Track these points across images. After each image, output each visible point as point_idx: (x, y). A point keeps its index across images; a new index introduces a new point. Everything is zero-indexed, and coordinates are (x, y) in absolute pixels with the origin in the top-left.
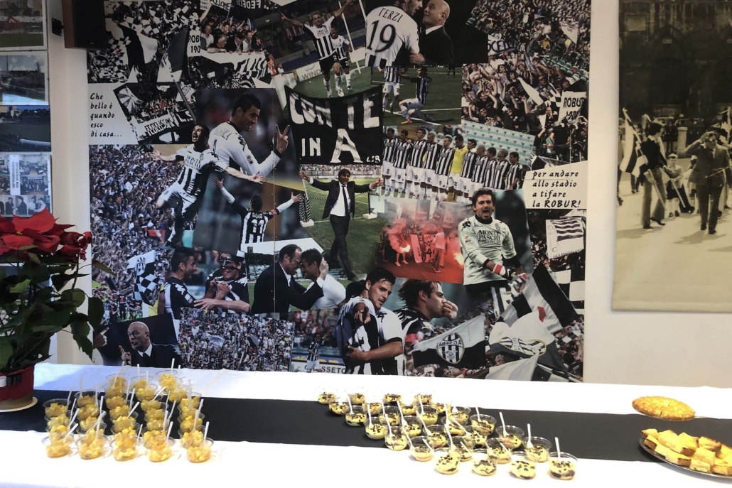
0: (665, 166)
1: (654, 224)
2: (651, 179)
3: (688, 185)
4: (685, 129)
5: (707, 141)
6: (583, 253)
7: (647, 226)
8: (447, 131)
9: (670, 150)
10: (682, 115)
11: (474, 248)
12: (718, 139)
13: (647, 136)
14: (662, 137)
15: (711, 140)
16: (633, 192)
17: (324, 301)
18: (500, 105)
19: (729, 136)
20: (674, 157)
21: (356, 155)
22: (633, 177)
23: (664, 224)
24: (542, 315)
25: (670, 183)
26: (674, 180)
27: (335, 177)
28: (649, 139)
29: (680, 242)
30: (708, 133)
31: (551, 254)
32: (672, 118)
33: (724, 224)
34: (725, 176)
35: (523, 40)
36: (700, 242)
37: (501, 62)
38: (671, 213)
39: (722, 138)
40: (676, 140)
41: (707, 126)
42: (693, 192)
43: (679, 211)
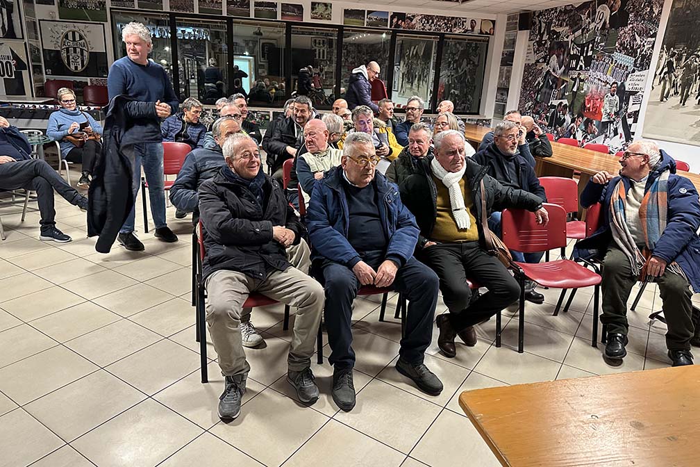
0: (674, 72)
1: (665, 100)
2: (667, 79)
5: (691, 60)
6: (639, 111)
7: (662, 100)
8: (609, 57)
9: (678, 65)
11: (607, 106)
12: (695, 59)
13: (670, 58)
14: (675, 59)
15: (693, 60)
17: (565, 124)
18: (627, 45)
20: (678, 68)
21: (583, 66)
23: (668, 100)
24: (621, 137)
25: (674, 81)
27: (576, 76)
28: (670, 60)
29: (671, 109)
30: (692, 57)
32: (682, 49)
34: (694, 78)
36: (678, 109)
37: (631, 26)
38: (671, 95)
40: (681, 60)
42: (680, 85)
43: (673, 94)
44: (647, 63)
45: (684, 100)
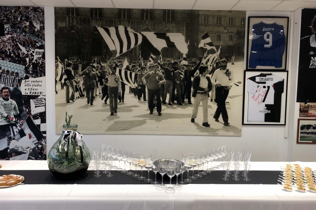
0: (74, 79)
1: (71, 101)
2: (69, 84)
3: (82, 86)
4: (81, 65)
5: (88, 70)
6: (45, 112)
7: (68, 102)
9: (76, 73)
10: (80, 60)
11: (2, 110)
12: (92, 69)
13: (67, 68)
14: (72, 68)
15: (90, 70)
16: (62, 89)
18: (10, 53)
19: (96, 69)
20: (77, 76)
22: (62, 83)
23: (74, 101)
24: (30, 137)
25: (76, 86)
26: (77, 85)
28: (67, 69)
29: (80, 108)
30: (89, 67)
31: (33, 113)
32: (76, 61)
33: (96, 101)
34: (95, 83)
35: (18, 27)
36: (88, 108)
37: (10, 36)
38: (77, 97)
39: (94, 69)
40: (78, 69)
41: (88, 65)
42: (84, 89)
43: (79, 96)
44: (40, 71)
45: (91, 100)
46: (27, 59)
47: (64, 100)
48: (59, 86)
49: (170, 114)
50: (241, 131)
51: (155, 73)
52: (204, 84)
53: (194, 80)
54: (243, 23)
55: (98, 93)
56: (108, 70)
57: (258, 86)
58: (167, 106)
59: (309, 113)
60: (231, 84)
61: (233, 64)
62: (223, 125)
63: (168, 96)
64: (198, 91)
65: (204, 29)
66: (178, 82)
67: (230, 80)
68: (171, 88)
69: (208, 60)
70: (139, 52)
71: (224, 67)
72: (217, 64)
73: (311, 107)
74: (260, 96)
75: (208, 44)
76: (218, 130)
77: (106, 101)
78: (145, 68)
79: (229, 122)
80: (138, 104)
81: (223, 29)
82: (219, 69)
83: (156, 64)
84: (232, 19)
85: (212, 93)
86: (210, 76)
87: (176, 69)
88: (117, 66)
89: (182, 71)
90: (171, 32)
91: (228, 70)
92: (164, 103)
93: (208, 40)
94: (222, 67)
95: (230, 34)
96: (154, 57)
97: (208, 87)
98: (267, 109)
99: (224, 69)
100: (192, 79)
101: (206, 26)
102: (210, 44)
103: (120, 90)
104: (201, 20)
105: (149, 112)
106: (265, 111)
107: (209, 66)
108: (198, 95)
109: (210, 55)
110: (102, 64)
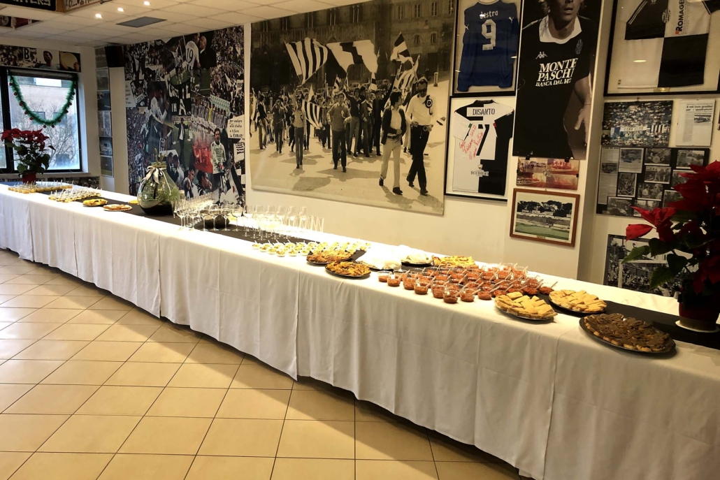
0: (266, 118)
2: (261, 124)
5: (277, 104)
7: (261, 148)
8: (207, 100)
9: (268, 110)
10: (271, 91)
11: (215, 156)
13: (260, 102)
14: (264, 102)
15: (279, 104)
17: (179, 178)
18: (220, 87)
20: (269, 113)
23: (266, 147)
24: (234, 191)
25: (268, 127)
27: (180, 122)
28: (260, 104)
29: (271, 156)
30: (278, 101)
31: (236, 161)
32: (268, 93)
34: (283, 123)
35: (226, 55)
36: (277, 157)
38: (268, 142)
39: (282, 103)
40: (269, 104)
42: (274, 131)
43: (270, 141)
44: (241, 107)
45: (279, 147)
46: (232, 93)
47: (258, 145)
48: (253, 126)
49: (355, 170)
50: (443, 206)
51: (341, 105)
52: (396, 123)
53: (384, 115)
54: (451, 8)
55: (286, 137)
56: (295, 104)
57: (470, 126)
58: (353, 158)
59: (534, 178)
60: (431, 123)
61: (436, 85)
62: (419, 194)
63: (354, 140)
64: (389, 135)
65: (398, 28)
66: (365, 119)
67: (431, 114)
68: (358, 128)
69: (403, 80)
70: (324, 75)
71: (423, 92)
72: (414, 86)
73: (538, 166)
74: (473, 143)
75: (401, 53)
76: (412, 201)
77: (292, 147)
78: (330, 98)
79: (427, 189)
80: (323, 154)
81: (424, 23)
82: (416, 96)
83: (341, 92)
84: (436, 4)
85: (406, 138)
86: (403, 108)
87: (363, 98)
88: (303, 97)
89: (370, 102)
90: (359, 39)
91: (428, 97)
92: (350, 153)
93: (403, 47)
94: (420, 91)
95: (432, 33)
96: (339, 81)
97: (401, 128)
98: (483, 169)
99: (423, 96)
100: (382, 114)
101: (400, 22)
102: (405, 53)
103: (306, 133)
104: (395, 13)
105: (333, 166)
106: (479, 173)
107: (403, 91)
108: (388, 141)
109: (405, 72)
110: (290, 96)
